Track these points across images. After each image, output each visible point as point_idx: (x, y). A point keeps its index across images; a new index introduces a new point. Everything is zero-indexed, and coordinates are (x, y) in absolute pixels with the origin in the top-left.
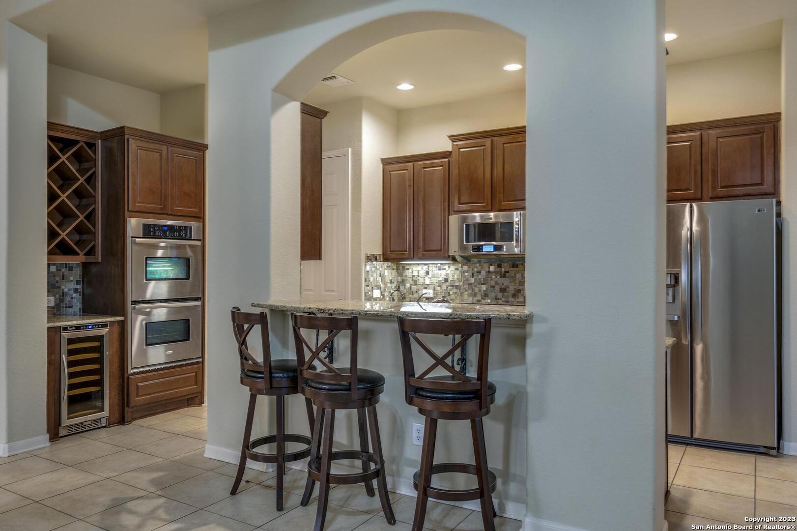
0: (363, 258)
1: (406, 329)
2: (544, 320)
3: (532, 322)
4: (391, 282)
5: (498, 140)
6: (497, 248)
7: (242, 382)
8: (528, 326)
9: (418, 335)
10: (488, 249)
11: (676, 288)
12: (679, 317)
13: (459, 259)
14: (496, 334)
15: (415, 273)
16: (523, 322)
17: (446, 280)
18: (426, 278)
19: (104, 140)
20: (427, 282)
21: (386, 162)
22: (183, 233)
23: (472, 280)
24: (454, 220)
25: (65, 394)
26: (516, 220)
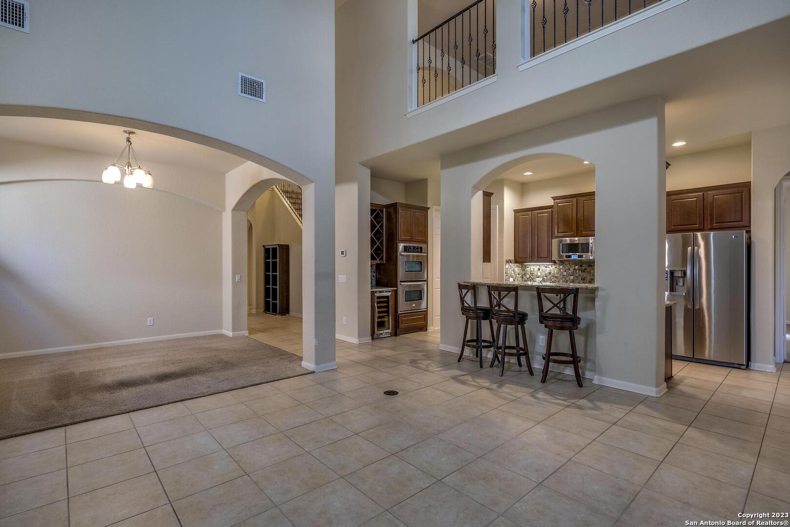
0: (505, 261)
1: (540, 292)
2: (603, 290)
3: (598, 290)
4: (519, 274)
5: (581, 199)
6: (580, 256)
7: (463, 314)
8: (596, 292)
9: (546, 294)
10: (574, 257)
11: (685, 278)
12: (686, 294)
13: (557, 262)
14: (581, 296)
15: (532, 270)
16: (594, 291)
17: (550, 273)
18: (538, 272)
19: (386, 208)
20: (539, 274)
21: (516, 211)
22: (419, 250)
23: (565, 273)
24: (555, 242)
25: (376, 320)
26: (591, 241)
